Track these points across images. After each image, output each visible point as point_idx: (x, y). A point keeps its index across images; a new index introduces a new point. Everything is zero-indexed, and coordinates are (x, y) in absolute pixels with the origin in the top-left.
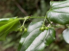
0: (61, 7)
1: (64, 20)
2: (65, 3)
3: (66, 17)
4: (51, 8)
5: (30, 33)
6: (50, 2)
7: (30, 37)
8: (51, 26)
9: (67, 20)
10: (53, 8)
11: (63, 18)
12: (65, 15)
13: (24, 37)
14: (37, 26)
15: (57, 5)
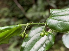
0: (59, 15)
1: (62, 27)
2: (64, 11)
3: (64, 25)
4: (51, 15)
5: (31, 38)
6: (50, 10)
7: (31, 42)
8: (51, 31)
9: (64, 28)
10: (52, 16)
11: (62, 26)
12: (63, 23)
13: (26, 41)
14: (38, 31)
15: (57, 13)
